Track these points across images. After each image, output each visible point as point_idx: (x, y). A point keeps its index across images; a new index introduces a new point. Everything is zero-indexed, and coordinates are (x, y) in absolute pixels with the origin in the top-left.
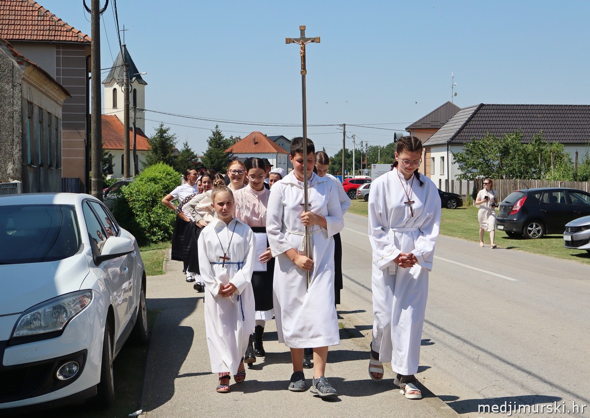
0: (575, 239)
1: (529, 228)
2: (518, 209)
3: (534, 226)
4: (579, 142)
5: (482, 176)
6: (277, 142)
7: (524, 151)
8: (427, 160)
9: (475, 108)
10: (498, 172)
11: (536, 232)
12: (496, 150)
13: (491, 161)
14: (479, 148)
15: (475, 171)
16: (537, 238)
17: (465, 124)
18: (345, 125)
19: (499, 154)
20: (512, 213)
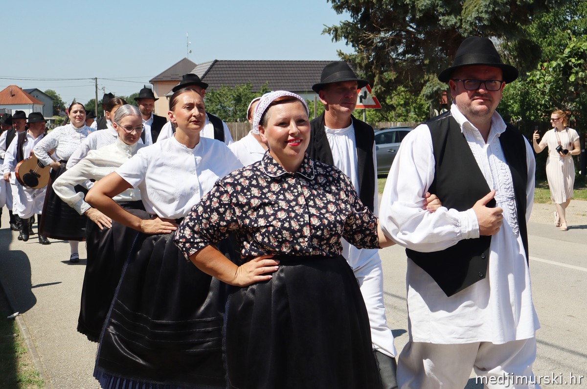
6: (32, 94)
9: (211, 64)
12: (231, 98)
13: (227, 107)
14: (217, 97)
17: (203, 77)
18: (96, 78)
19: (233, 102)
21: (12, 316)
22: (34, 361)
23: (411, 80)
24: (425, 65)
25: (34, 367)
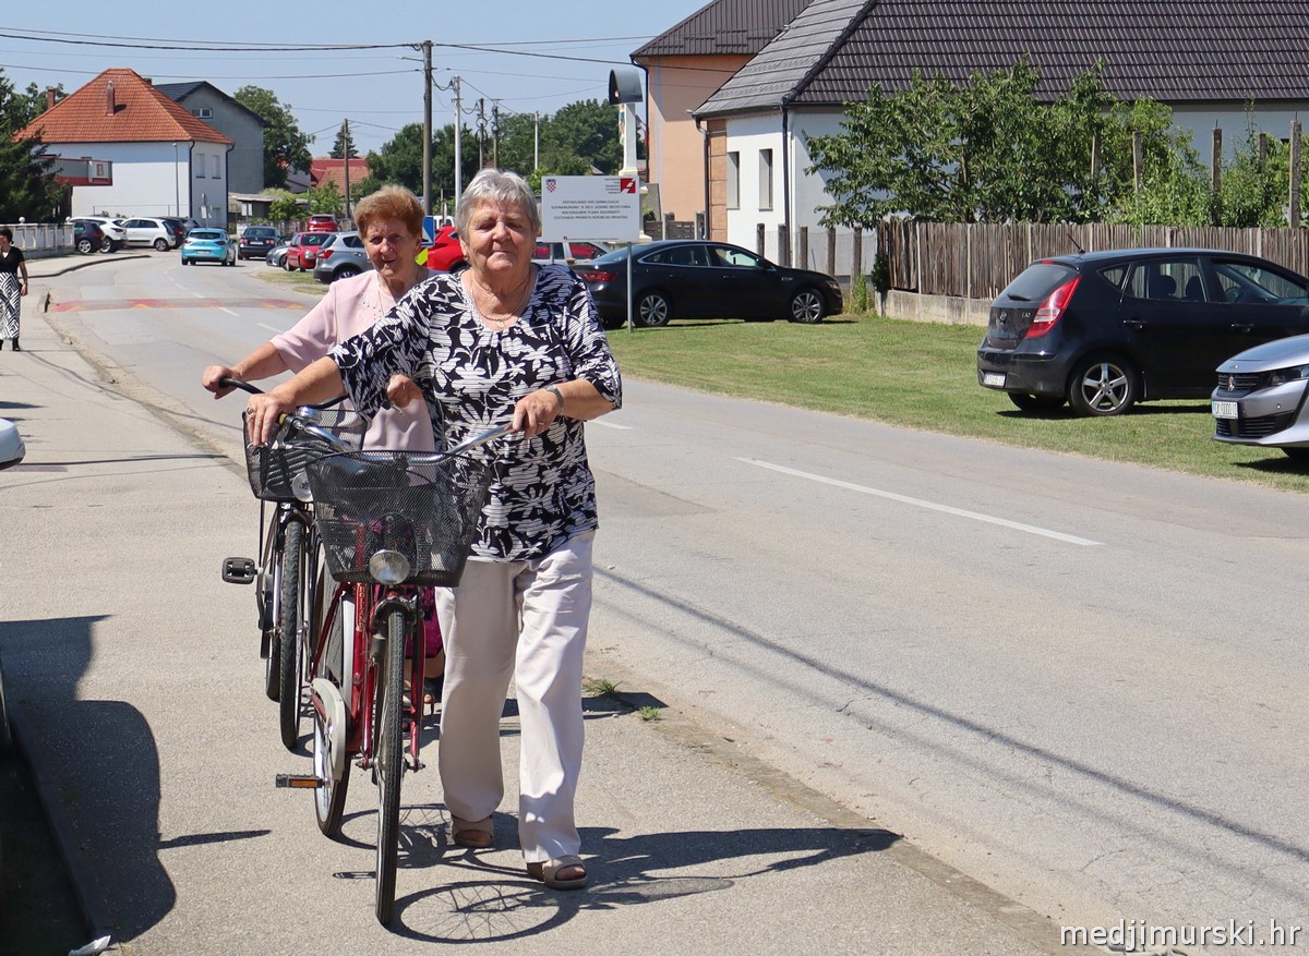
0: (1249, 413)
1: (1089, 382)
2: (1051, 319)
3: (1104, 374)
4: (1216, 95)
5: (903, 215)
6: (189, 104)
7: (1041, 130)
8: (713, 161)
10: (956, 198)
11: (1111, 395)
12: (949, 125)
13: (935, 163)
14: (895, 121)
15: (880, 195)
16: (1114, 414)
17: (842, 41)
18: (429, 45)
19: (957, 141)
20: (1031, 334)
21: (87, 948)
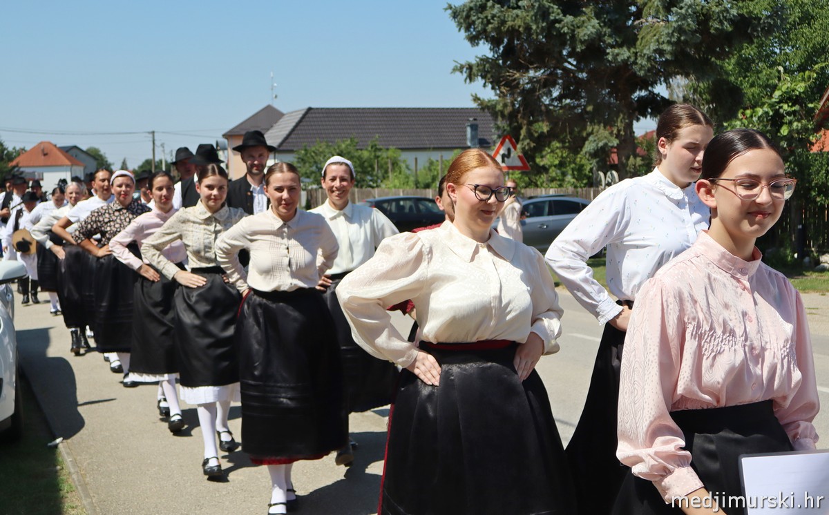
9: (303, 112)
15: (307, 180)
17: (293, 130)
18: (153, 132)
21: (54, 443)
22: (84, 502)
23: (570, 133)
24: (587, 113)
25: (84, 510)
